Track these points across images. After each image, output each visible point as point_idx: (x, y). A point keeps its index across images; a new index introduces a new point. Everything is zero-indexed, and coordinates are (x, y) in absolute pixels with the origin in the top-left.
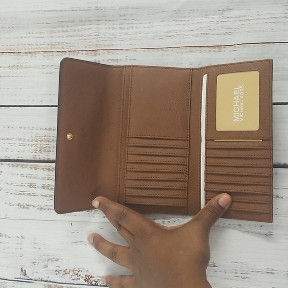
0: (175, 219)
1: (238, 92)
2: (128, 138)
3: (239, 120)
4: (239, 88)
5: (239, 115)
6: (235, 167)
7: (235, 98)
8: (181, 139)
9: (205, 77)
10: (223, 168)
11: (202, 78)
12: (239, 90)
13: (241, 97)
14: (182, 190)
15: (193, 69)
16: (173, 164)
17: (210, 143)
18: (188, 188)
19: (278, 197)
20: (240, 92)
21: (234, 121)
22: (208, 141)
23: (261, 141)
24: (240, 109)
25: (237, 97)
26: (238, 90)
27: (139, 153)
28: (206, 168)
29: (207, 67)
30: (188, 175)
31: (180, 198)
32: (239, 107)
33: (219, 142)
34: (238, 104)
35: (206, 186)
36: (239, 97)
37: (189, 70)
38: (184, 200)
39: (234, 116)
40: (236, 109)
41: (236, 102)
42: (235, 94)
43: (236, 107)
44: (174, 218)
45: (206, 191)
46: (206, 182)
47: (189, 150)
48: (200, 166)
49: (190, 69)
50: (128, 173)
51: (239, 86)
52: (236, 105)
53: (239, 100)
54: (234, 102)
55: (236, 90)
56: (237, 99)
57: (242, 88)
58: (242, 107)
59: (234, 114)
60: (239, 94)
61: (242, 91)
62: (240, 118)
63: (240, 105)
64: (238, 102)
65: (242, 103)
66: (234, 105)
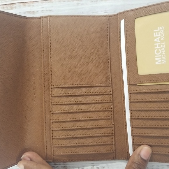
0: (104, 165)
1: (158, 34)
2: (51, 88)
3: (162, 62)
4: (159, 30)
5: (161, 57)
6: (161, 111)
7: (155, 40)
8: (104, 85)
9: (122, 22)
10: (149, 112)
11: (120, 24)
12: (159, 31)
13: (162, 39)
14: (110, 136)
15: (109, 16)
16: (98, 111)
17: (133, 88)
18: (114, 133)
20: (160, 34)
21: (157, 63)
22: (131, 86)
24: (162, 51)
25: (158, 39)
26: (158, 32)
27: (63, 103)
28: (131, 113)
29: (123, 13)
30: (114, 120)
31: (108, 145)
32: (161, 49)
33: (142, 86)
34: (159, 46)
35: (132, 131)
36: (160, 39)
37: (106, 18)
38: (111, 146)
39: (156, 59)
40: (158, 52)
41: (157, 44)
42: (155, 36)
43: (158, 49)
44: (102, 163)
45: (133, 136)
46: (132, 128)
47: (113, 95)
48: (125, 111)
49: (107, 16)
50: (54, 124)
51: (159, 28)
52: (158, 47)
53: (160, 42)
54: (155, 44)
55: (156, 32)
56: (158, 41)
57: (162, 29)
58: (164, 48)
59: (156, 56)
60: (159, 35)
61: (162, 32)
62: (163, 60)
63: (162, 47)
64: (160, 44)
65: (164, 44)
66: (155, 48)
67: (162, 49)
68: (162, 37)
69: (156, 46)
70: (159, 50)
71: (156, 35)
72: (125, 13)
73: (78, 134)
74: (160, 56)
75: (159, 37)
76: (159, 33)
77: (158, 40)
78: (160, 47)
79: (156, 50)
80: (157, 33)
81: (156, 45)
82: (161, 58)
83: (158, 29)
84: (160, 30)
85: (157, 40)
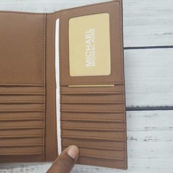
0: (33, 167)
1: (89, 36)
3: (92, 64)
4: (90, 32)
6: (88, 113)
7: (86, 42)
8: (37, 85)
9: (58, 21)
10: (78, 114)
11: (55, 23)
12: (91, 33)
13: (93, 41)
14: (39, 137)
15: (47, 14)
16: (29, 112)
17: (65, 89)
18: (45, 135)
19: (132, 139)
20: (91, 35)
21: (87, 65)
22: (62, 87)
23: (113, 86)
24: (92, 53)
25: (89, 40)
26: (89, 34)
28: (61, 115)
30: (45, 121)
31: (37, 146)
33: (73, 87)
34: (90, 48)
35: (62, 132)
36: (91, 41)
37: (43, 16)
38: (41, 148)
39: (87, 61)
40: (88, 54)
41: (88, 46)
42: (86, 38)
43: (88, 51)
44: (32, 165)
45: (62, 138)
46: (62, 129)
47: (46, 96)
48: (56, 113)
49: (44, 14)
51: (90, 29)
52: (88, 49)
53: (90, 44)
54: (86, 46)
55: (87, 34)
56: (89, 43)
57: (93, 32)
58: (94, 51)
59: (86, 58)
60: (90, 37)
61: (93, 34)
62: (92, 63)
63: (92, 49)
64: (90, 46)
65: (94, 47)
66: (86, 50)
67: (92, 52)
68: (93, 40)
69: (87, 48)
70: (90, 52)
71: (87, 37)
72: (60, 12)
73: (6, 134)
74: (91, 58)
75: (90, 40)
76: (90, 35)
77: (89, 42)
78: (90, 49)
79: (87, 52)
80: (88, 35)
81: (87, 47)
82: (91, 60)
83: (89, 31)
84: (91, 32)
85: (88, 42)
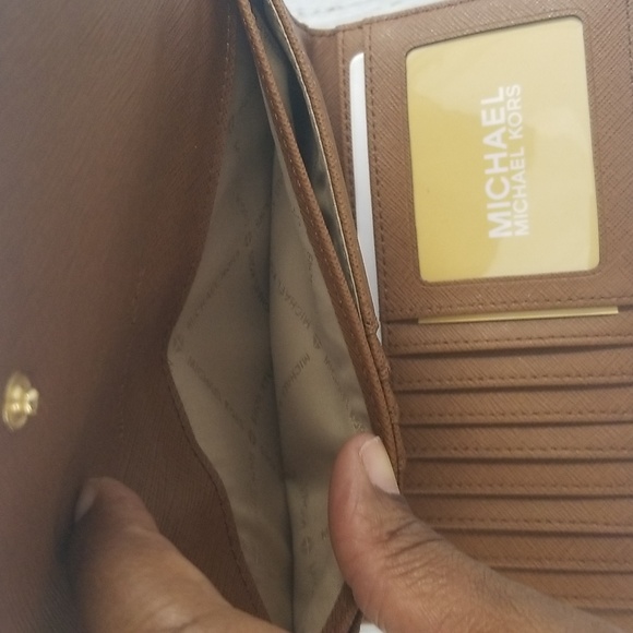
1: (498, 117)
3: (514, 228)
4: (501, 98)
5: (510, 209)
7: (487, 140)
9: (357, 65)
11: (346, 72)
12: (503, 104)
13: (515, 135)
17: (402, 333)
20: (507, 113)
22: (392, 327)
24: (513, 183)
25: (498, 134)
26: (497, 106)
29: (360, 26)
32: (509, 175)
34: (504, 162)
36: (505, 137)
39: (492, 217)
40: (498, 188)
41: (495, 157)
42: (485, 123)
43: (497, 176)
51: (501, 90)
52: (497, 169)
53: (504, 146)
54: (487, 157)
55: (488, 107)
56: (499, 144)
57: (515, 97)
58: (520, 174)
59: (490, 206)
60: (502, 120)
61: (516, 107)
62: (517, 223)
63: (513, 168)
64: (504, 155)
65: (520, 158)
66: (488, 172)
67: (514, 178)
68: (515, 129)
69: (490, 164)
70: (504, 180)
71: (489, 118)
72: (366, 28)
74: (507, 204)
75: (503, 130)
76: (502, 110)
77: (499, 139)
78: (505, 170)
79: (491, 181)
80: (493, 112)
81: (491, 161)
82: (508, 214)
83: (497, 95)
84: (506, 98)
85: (495, 139)
